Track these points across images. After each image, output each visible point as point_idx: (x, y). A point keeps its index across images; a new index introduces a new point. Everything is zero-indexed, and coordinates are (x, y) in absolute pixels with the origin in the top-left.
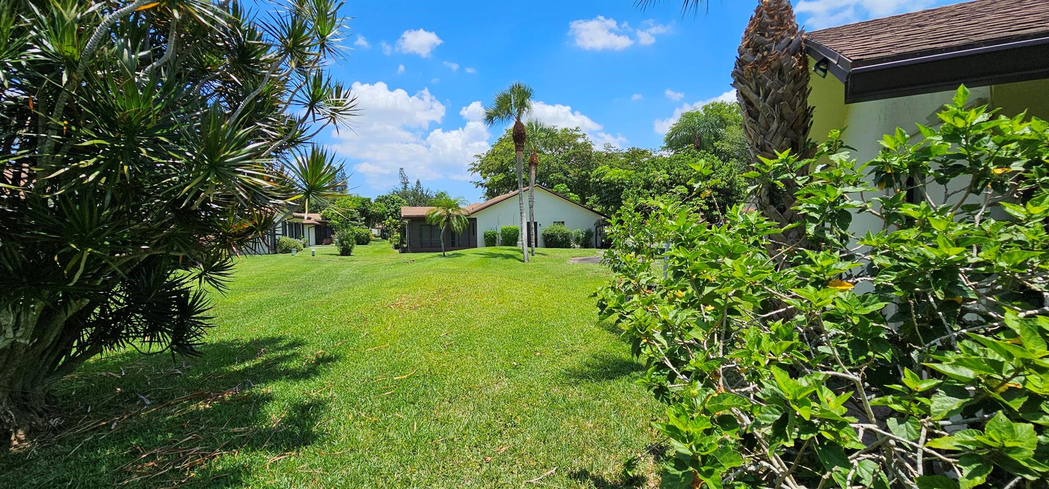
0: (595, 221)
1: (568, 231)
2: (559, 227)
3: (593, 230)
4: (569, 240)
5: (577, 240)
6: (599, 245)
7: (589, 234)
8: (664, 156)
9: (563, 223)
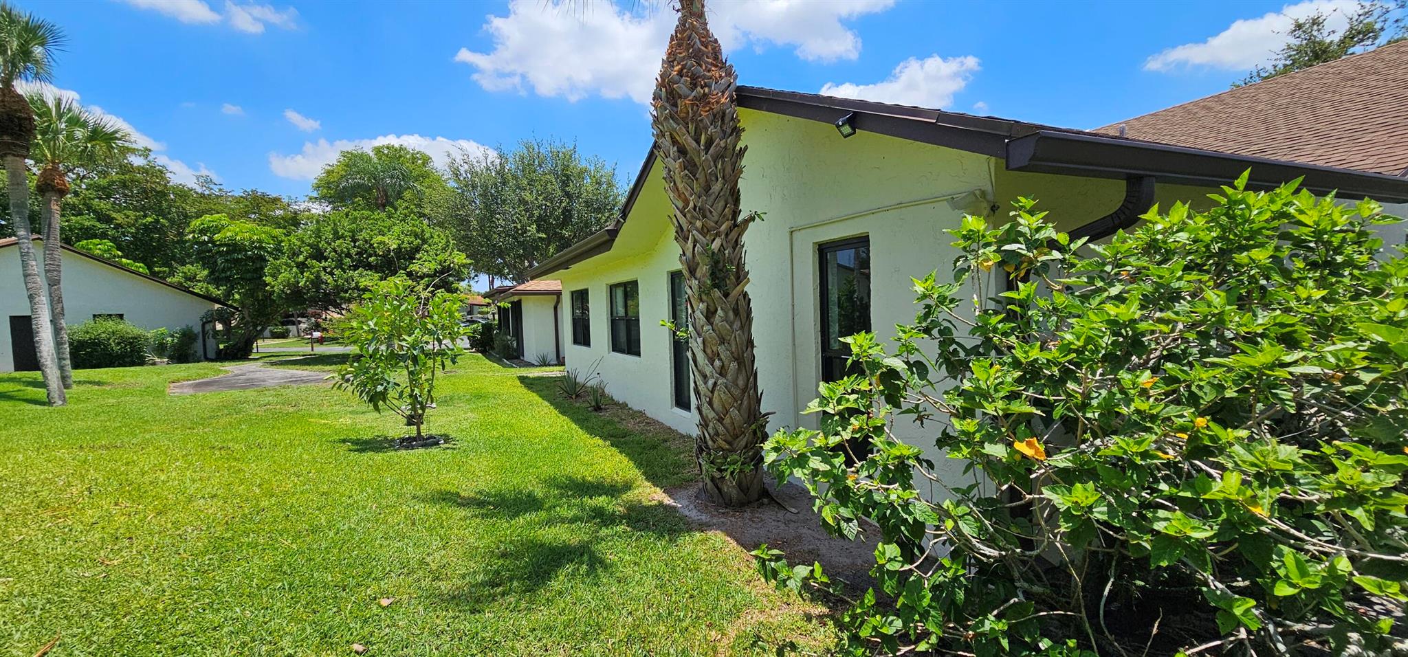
0: (202, 313)
1: (137, 331)
2: (111, 325)
3: (197, 329)
4: (140, 350)
5: (161, 349)
6: (211, 354)
7: (187, 337)
8: (313, 211)
9: (121, 316)
